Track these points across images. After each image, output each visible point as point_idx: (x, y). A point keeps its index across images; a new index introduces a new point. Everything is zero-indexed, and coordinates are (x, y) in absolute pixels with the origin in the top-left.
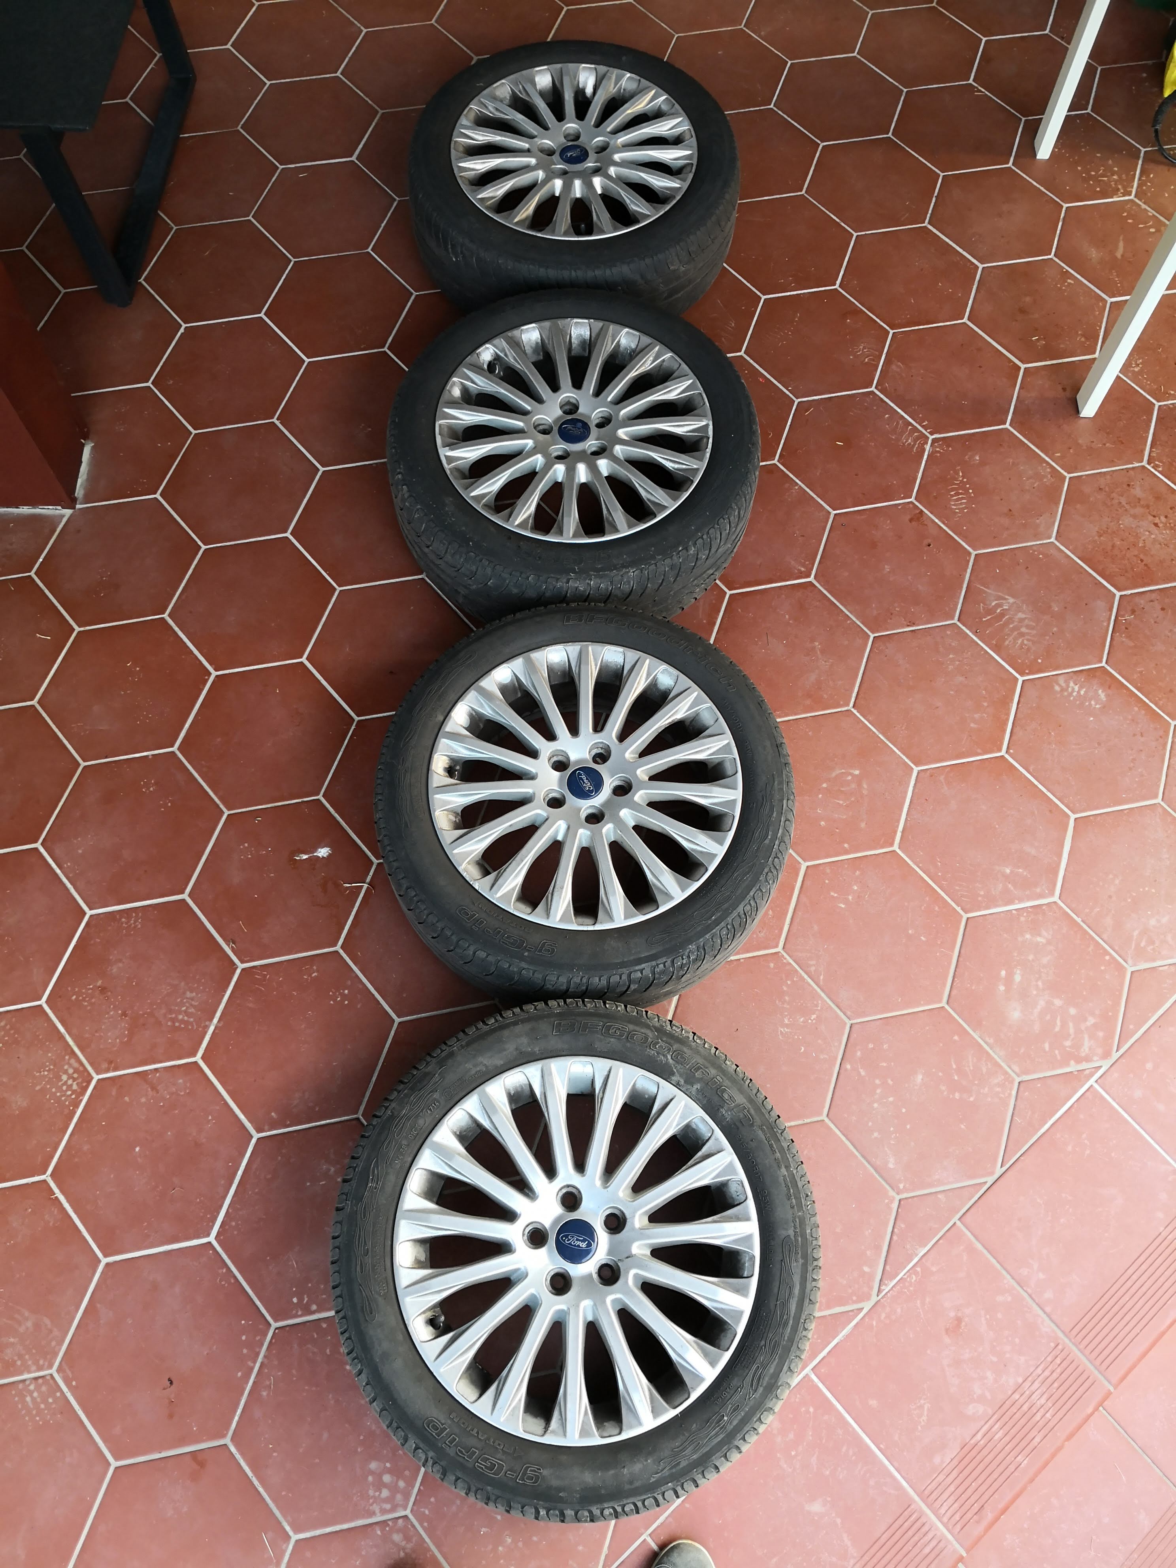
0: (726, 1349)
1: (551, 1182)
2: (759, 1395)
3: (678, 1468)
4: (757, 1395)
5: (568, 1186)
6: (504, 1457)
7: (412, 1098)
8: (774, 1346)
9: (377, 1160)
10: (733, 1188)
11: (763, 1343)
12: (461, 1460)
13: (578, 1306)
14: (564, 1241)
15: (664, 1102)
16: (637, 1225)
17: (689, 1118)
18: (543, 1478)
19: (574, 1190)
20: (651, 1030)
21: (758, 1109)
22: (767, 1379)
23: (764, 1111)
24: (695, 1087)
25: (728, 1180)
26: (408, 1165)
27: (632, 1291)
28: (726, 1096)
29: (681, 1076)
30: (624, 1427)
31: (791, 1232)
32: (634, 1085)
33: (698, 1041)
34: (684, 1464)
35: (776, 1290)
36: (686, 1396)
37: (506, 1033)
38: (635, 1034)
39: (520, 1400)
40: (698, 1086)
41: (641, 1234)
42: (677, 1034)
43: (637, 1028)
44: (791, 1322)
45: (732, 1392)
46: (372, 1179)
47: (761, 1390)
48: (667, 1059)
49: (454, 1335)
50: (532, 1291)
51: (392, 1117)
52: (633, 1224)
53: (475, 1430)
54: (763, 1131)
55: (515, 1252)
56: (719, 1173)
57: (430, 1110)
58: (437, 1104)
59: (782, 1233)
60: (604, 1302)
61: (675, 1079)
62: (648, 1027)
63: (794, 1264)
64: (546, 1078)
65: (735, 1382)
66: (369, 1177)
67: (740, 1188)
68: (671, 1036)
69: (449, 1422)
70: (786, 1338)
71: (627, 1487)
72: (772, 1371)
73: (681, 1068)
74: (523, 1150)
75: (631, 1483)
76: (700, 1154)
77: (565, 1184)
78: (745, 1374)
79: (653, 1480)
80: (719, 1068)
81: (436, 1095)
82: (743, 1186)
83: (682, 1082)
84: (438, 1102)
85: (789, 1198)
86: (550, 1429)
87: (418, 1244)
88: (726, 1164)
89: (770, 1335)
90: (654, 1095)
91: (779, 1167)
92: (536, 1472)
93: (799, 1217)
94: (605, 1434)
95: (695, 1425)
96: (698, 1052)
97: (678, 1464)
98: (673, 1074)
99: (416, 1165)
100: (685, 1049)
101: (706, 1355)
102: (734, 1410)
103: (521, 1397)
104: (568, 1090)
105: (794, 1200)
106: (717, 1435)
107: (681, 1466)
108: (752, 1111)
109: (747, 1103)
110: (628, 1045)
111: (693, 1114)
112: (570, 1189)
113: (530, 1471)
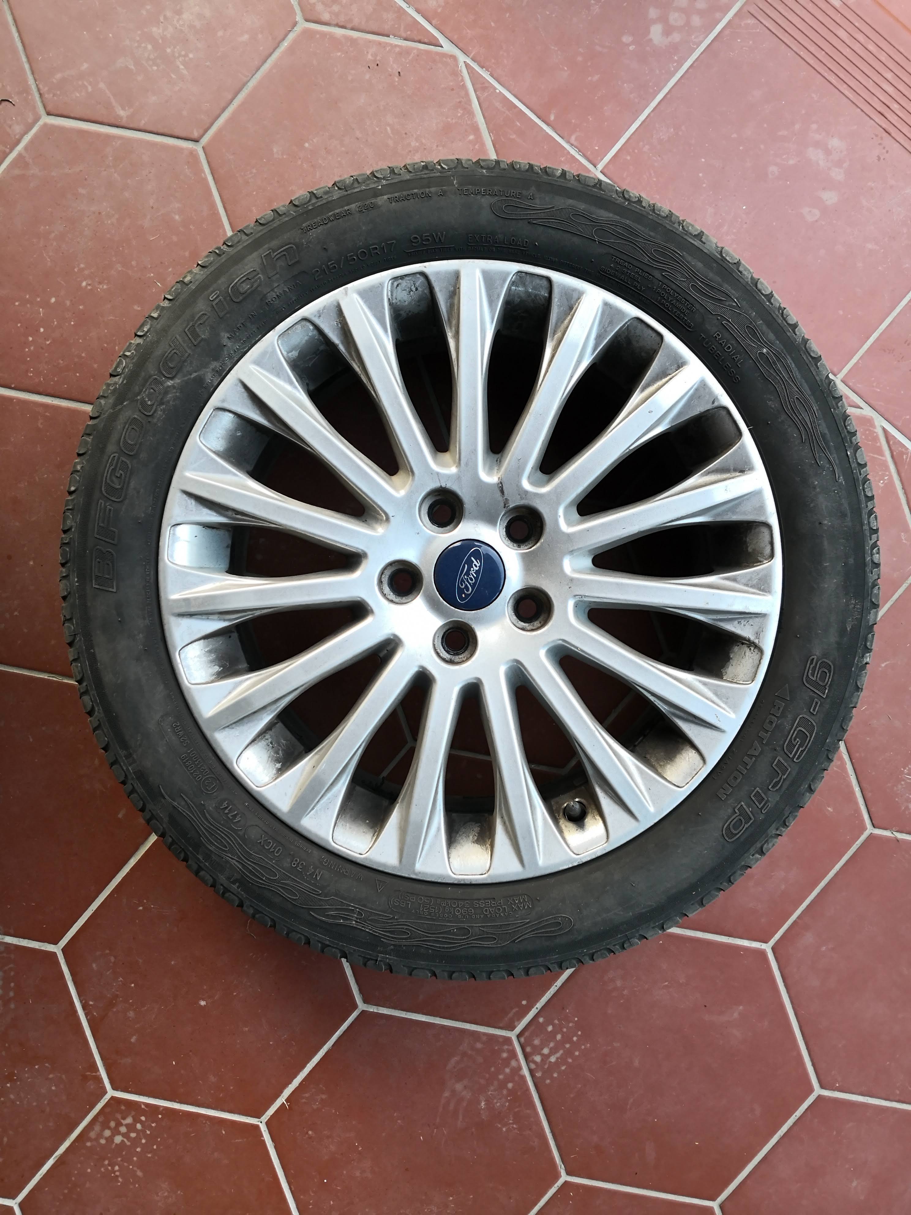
0: (658, 339)
1: (372, 612)
2: (734, 292)
3: (828, 436)
4: (733, 293)
5: (380, 582)
6: (790, 716)
7: (212, 848)
8: (664, 255)
9: (313, 910)
10: (403, 296)
11: (657, 274)
12: (787, 783)
13: (572, 580)
14: (467, 596)
15: (248, 402)
16: (453, 470)
17: (279, 360)
18: (825, 655)
19: (388, 573)
20: (120, 410)
21: (272, 234)
22: (711, 275)
23: (277, 223)
24: (225, 341)
25: (391, 304)
26: (324, 855)
27: (556, 488)
28: (246, 287)
29: (205, 365)
30: (762, 519)
31: (486, 201)
32: (216, 453)
33: (146, 329)
34: (823, 427)
35: (576, 240)
36: (724, 413)
37: (108, 678)
38: (125, 442)
39: (705, 684)
40: (224, 336)
41: (467, 464)
42: (131, 365)
43: (114, 437)
44: (628, 222)
45: (726, 335)
46: (344, 919)
47: (726, 287)
48: (173, 387)
49: (600, 786)
50: (542, 653)
51: (243, 882)
52: (449, 477)
53: (746, 759)
54: (310, 228)
55: (479, 680)
56: (375, 316)
57: (235, 816)
58: (225, 804)
59: (485, 217)
60: (569, 536)
61: (209, 378)
62: (113, 417)
63: (537, 203)
64: (193, 610)
65: (712, 327)
66: (340, 925)
67: (404, 283)
68: (132, 377)
69: (730, 801)
70: (652, 234)
71: (848, 522)
72: (700, 265)
73: (191, 363)
74: (315, 658)
75: (843, 515)
76: (342, 348)
77: (376, 588)
78: (702, 310)
79: (841, 480)
80: (195, 295)
81: (211, 806)
82: (402, 277)
83: (215, 365)
84: (221, 802)
85: (429, 196)
86: (752, 638)
87: (455, 841)
88: (362, 303)
89: (646, 260)
90: (237, 420)
91: (374, 207)
92: (815, 667)
93: (460, 184)
94: (768, 550)
95: (770, 403)
96: (165, 330)
97: (823, 436)
98: (200, 381)
99: (328, 841)
100: (158, 352)
101: (664, 374)
102: (754, 334)
103: (700, 681)
104: (219, 571)
105: (433, 189)
106: (787, 368)
107: (826, 431)
108: (275, 243)
109: (261, 251)
110: (143, 456)
111: (274, 351)
112: (385, 579)
113: (813, 675)
